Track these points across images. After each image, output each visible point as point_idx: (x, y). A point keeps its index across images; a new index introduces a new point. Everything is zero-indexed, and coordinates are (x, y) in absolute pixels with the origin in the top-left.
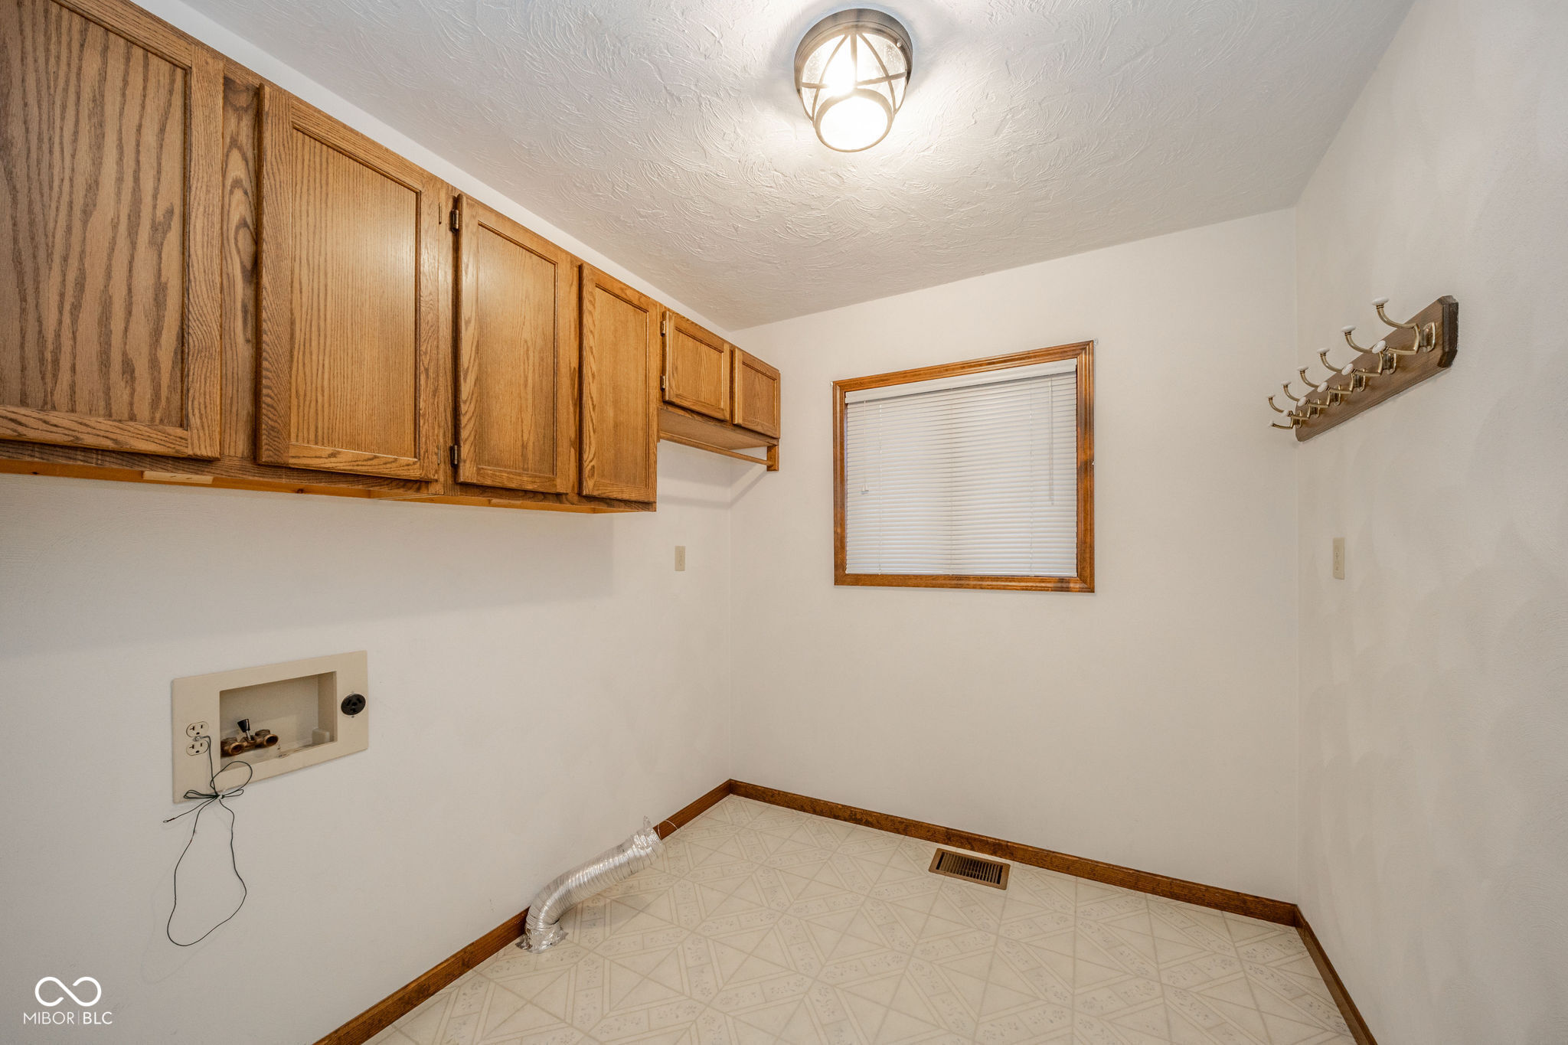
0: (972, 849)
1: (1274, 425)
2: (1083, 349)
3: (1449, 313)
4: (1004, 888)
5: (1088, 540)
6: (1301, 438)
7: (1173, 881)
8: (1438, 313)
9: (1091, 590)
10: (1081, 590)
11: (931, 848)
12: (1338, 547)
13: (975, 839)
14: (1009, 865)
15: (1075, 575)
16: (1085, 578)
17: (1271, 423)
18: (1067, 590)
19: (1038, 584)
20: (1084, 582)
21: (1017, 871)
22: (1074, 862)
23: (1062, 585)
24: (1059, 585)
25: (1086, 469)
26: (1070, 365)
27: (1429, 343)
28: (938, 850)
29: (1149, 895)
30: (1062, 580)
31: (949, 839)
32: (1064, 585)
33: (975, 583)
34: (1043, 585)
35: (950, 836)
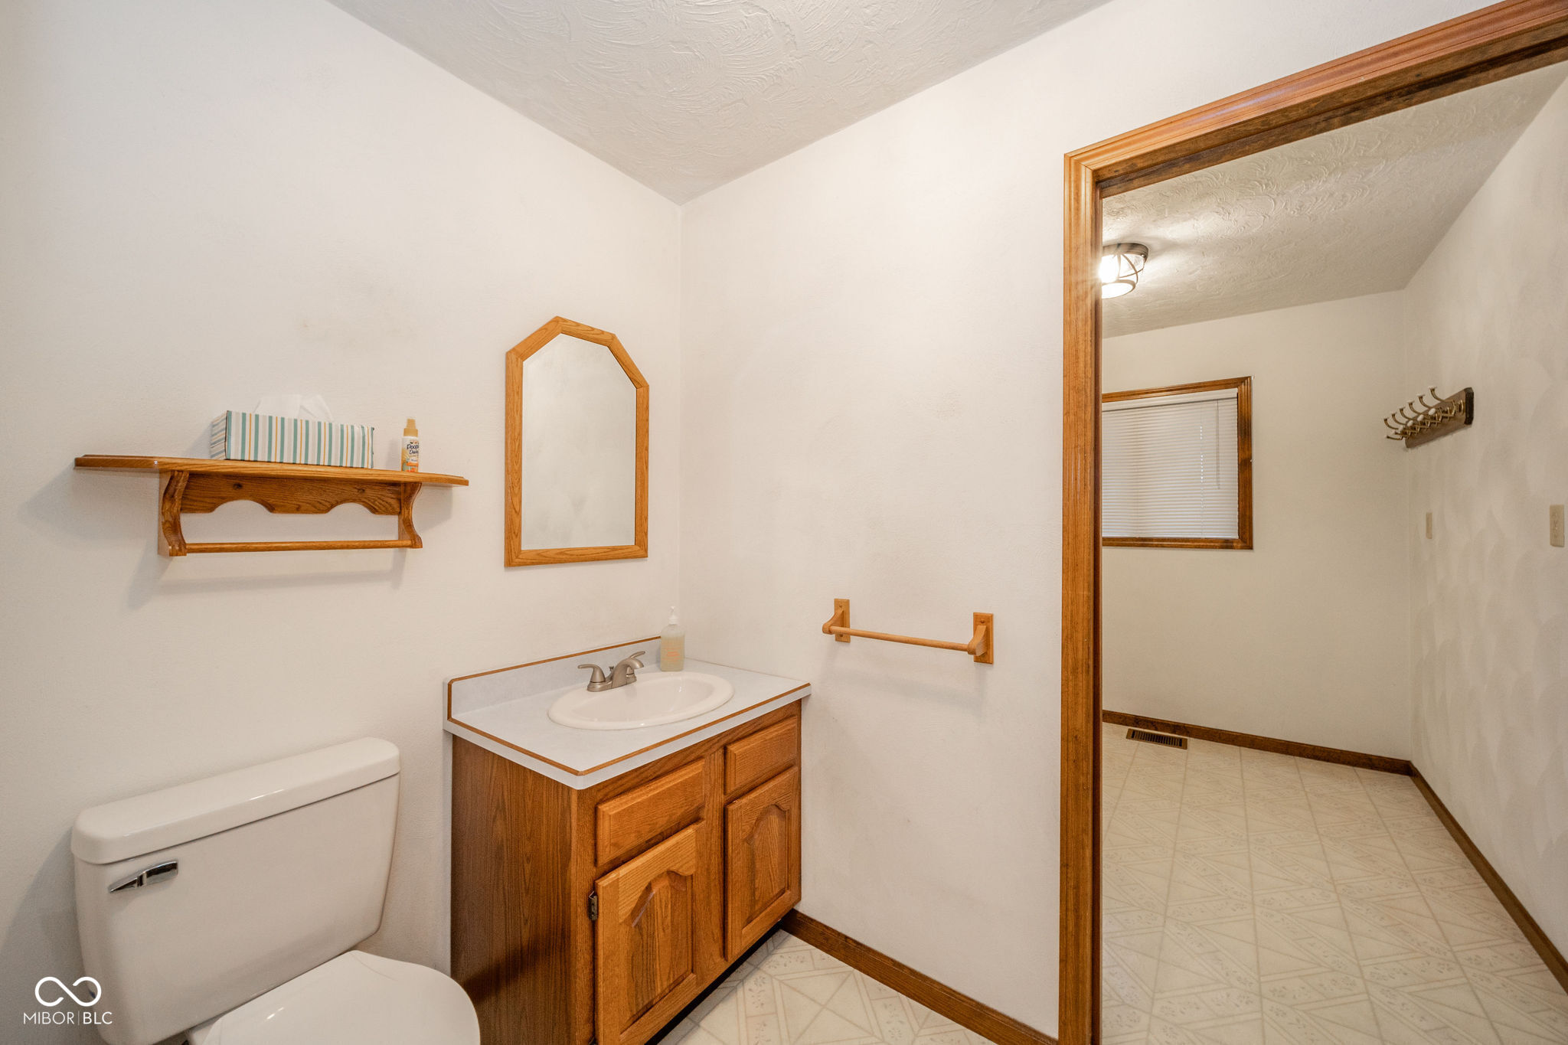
0: (1156, 729)
1: (1388, 437)
2: (1242, 382)
3: (1469, 395)
4: (1186, 748)
5: (1248, 514)
6: (1409, 446)
7: (1314, 748)
8: (1464, 396)
9: (1250, 548)
10: (1242, 548)
11: (1125, 729)
12: (1429, 518)
13: (1158, 723)
14: (1186, 740)
15: (1236, 537)
16: (1245, 539)
17: (1386, 436)
18: (1232, 547)
19: (1208, 544)
20: (1245, 542)
21: (1192, 742)
22: (1237, 736)
23: (1226, 545)
24: (1225, 544)
25: (1245, 465)
26: (1233, 392)
27: (1460, 410)
28: (1129, 729)
29: (1297, 758)
30: (1227, 541)
31: (1137, 723)
32: (1229, 544)
33: (1156, 543)
34: (1212, 544)
35: (1137, 721)
